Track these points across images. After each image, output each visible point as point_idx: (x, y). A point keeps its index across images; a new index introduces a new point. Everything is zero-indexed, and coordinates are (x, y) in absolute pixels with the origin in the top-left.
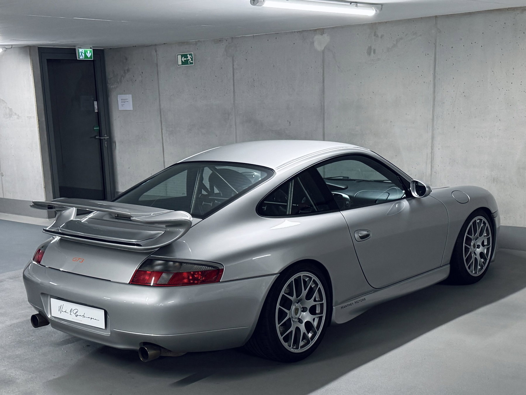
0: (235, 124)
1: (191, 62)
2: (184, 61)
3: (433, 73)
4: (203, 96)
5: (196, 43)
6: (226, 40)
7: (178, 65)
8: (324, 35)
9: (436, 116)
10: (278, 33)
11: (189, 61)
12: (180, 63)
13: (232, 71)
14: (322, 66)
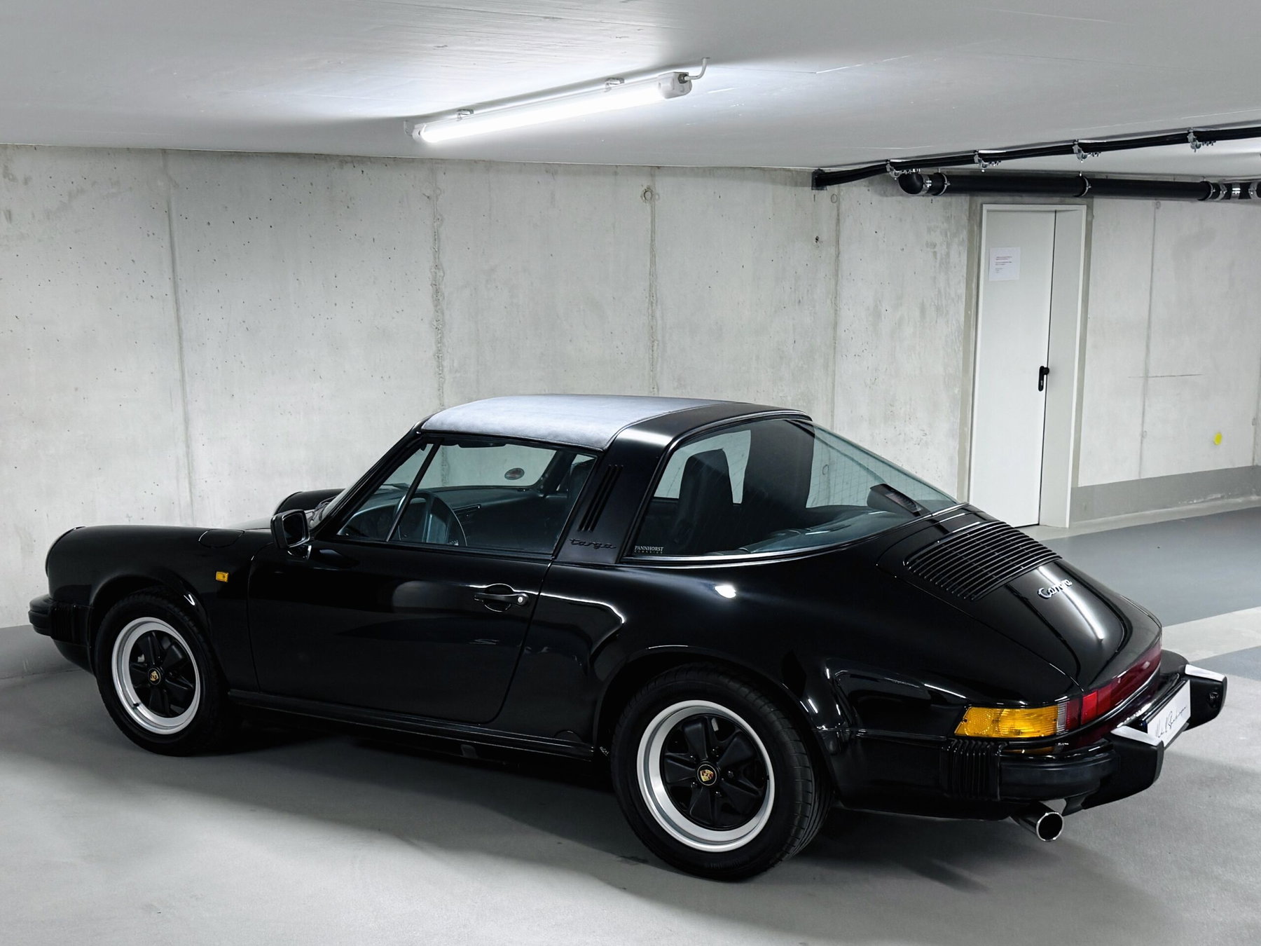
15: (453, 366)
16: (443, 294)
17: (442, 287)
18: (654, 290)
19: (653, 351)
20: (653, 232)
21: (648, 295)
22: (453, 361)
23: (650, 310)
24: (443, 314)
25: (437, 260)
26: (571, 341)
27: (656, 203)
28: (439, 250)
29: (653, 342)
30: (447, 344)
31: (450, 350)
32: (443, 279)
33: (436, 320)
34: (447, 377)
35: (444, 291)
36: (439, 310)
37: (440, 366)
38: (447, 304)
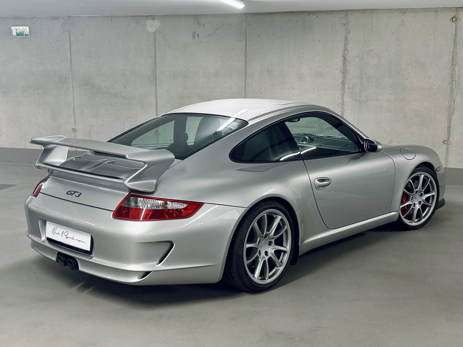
0: (73, 87)
1: (26, 34)
2: (18, 33)
3: (245, 54)
4: (39, 63)
5: (32, 18)
6: (63, 18)
7: (13, 36)
8: (155, 20)
9: (247, 84)
10: (113, 16)
11: (24, 33)
12: (14, 34)
13: (69, 44)
14: (154, 44)
15: (349, 87)
16: (347, 59)
17: (347, 57)
18: (455, 59)
19: (452, 85)
20: (456, 34)
21: (451, 61)
22: (350, 85)
23: (452, 69)
24: (347, 67)
25: (346, 47)
26: (407, 79)
27: (459, 22)
28: (347, 43)
29: (453, 81)
30: (347, 78)
31: (348, 81)
32: (347, 54)
33: (343, 70)
34: (346, 91)
35: (348, 58)
36: (345, 66)
37: (343, 86)
38: (349, 64)
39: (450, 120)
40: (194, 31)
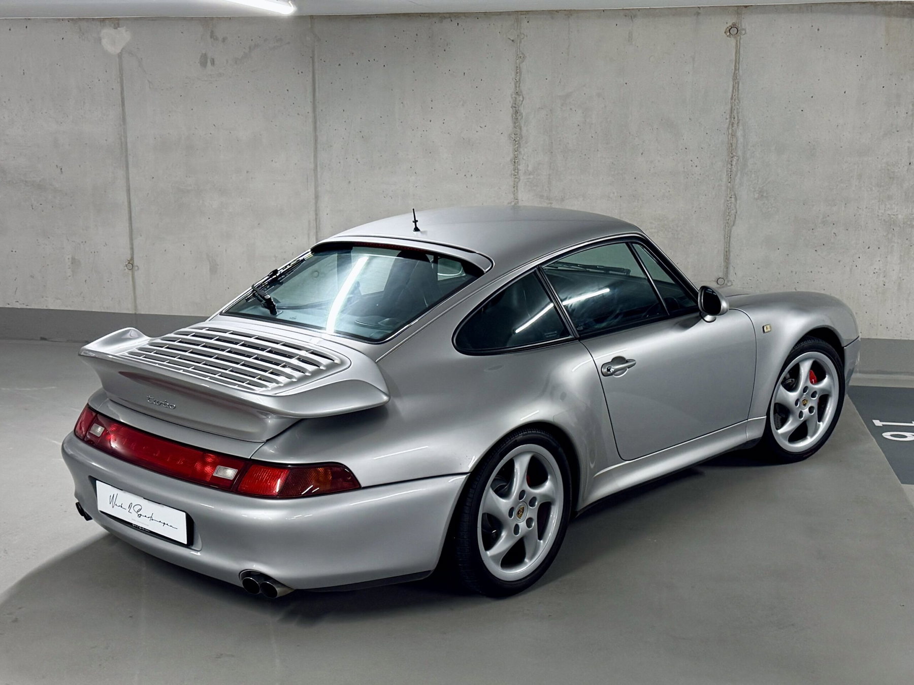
3: (312, 101)
8: (119, 29)
9: (320, 164)
10: (30, 19)
14: (119, 80)
15: (528, 170)
16: (522, 114)
17: (521, 109)
18: (735, 112)
19: (732, 165)
20: (737, 62)
21: (728, 117)
22: (528, 166)
24: (521, 129)
25: (518, 89)
26: (642, 154)
27: (742, 37)
28: (519, 80)
29: (732, 157)
30: (523, 152)
31: (524, 157)
32: (521, 104)
33: (515, 134)
34: (522, 178)
35: (522, 111)
36: (517, 126)
37: (516, 169)
38: (525, 123)
39: (728, 238)
40: (204, 52)
